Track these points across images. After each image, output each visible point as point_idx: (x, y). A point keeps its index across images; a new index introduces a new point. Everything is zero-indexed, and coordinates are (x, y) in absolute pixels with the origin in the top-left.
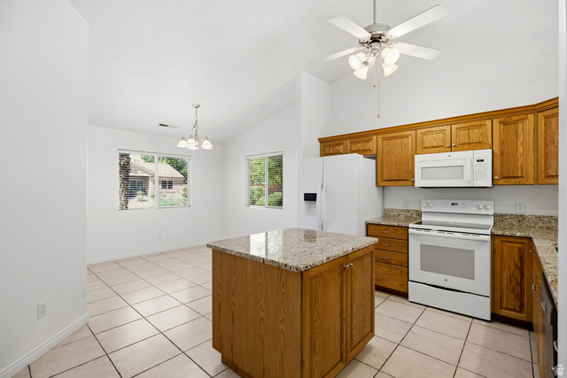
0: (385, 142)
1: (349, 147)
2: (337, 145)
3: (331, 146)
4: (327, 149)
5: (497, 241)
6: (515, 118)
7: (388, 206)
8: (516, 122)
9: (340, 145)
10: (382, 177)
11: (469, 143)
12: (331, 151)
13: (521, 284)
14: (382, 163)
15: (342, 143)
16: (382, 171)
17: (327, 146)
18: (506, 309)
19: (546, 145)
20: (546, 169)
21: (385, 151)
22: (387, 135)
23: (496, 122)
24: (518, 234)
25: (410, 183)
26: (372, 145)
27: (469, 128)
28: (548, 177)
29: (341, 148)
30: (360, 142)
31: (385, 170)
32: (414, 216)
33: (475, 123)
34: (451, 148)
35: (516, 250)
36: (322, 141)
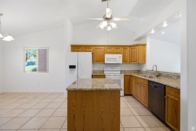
0: (96, 49)
1: (83, 49)
2: (78, 48)
3: (76, 48)
4: (74, 49)
5: (125, 76)
6: (126, 48)
7: (94, 70)
8: (126, 49)
9: (80, 48)
10: (95, 60)
11: (117, 53)
12: (76, 50)
13: (129, 86)
14: (95, 56)
15: (81, 48)
16: (95, 58)
17: (74, 48)
18: (127, 92)
19: (131, 55)
20: (131, 60)
21: (96, 52)
22: (96, 47)
23: (123, 48)
24: (129, 74)
25: (103, 62)
26: (92, 49)
27: (117, 49)
28: (132, 61)
29: (80, 50)
30: (87, 48)
31: (96, 58)
32: (102, 72)
33: (119, 48)
34: (113, 53)
35: (128, 78)
36: (72, 46)
